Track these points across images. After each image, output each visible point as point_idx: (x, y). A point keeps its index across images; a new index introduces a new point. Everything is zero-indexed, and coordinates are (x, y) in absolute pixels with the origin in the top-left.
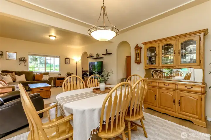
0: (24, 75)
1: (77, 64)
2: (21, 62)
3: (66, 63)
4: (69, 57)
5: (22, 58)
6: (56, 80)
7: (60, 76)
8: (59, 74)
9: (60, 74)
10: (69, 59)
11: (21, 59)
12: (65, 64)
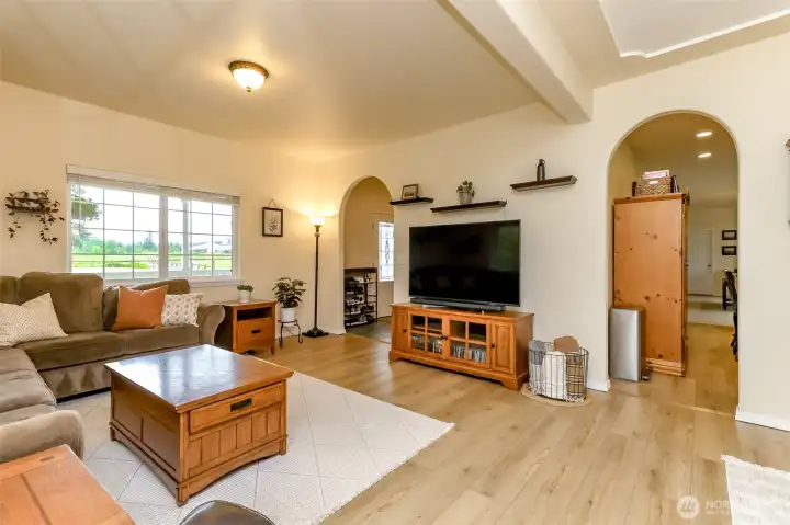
0: (48, 295)
1: (318, 236)
2: (23, 218)
3: (267, 231)
4: (281, 202)
5: (32, 196)
6: (235, 321)
7: (250, 298)
8: (241, 288)
9: (250, 289)
10: (281, 211)
11: (26, 199)
12: (264, 234)
